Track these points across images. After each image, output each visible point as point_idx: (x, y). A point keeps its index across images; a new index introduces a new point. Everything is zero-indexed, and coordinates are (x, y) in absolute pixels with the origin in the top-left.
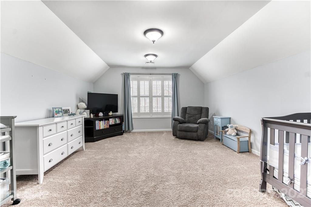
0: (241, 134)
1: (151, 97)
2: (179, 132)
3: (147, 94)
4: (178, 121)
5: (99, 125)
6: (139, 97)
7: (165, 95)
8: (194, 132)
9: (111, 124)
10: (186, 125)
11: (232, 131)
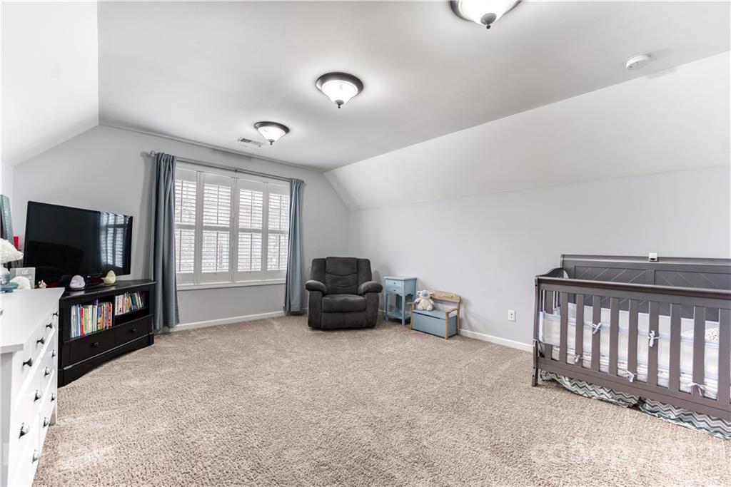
0: (440, 306)
1: (234, 231)
2: (325, 314)
3: (225, 221)
4: (320, 290)
5: (81, 322)
6: (199, 228)
7: (271, 227)
8: (359, 311)
9: (120, 314)
10: (340, 298)
11: (427, 302)
